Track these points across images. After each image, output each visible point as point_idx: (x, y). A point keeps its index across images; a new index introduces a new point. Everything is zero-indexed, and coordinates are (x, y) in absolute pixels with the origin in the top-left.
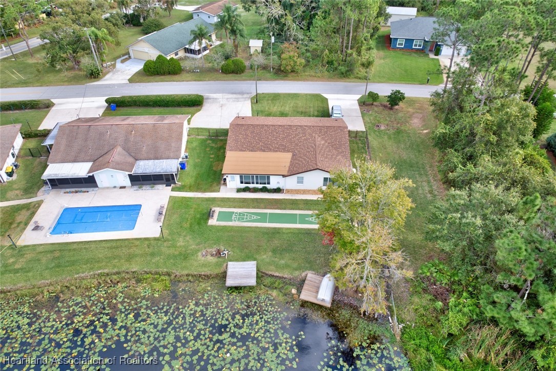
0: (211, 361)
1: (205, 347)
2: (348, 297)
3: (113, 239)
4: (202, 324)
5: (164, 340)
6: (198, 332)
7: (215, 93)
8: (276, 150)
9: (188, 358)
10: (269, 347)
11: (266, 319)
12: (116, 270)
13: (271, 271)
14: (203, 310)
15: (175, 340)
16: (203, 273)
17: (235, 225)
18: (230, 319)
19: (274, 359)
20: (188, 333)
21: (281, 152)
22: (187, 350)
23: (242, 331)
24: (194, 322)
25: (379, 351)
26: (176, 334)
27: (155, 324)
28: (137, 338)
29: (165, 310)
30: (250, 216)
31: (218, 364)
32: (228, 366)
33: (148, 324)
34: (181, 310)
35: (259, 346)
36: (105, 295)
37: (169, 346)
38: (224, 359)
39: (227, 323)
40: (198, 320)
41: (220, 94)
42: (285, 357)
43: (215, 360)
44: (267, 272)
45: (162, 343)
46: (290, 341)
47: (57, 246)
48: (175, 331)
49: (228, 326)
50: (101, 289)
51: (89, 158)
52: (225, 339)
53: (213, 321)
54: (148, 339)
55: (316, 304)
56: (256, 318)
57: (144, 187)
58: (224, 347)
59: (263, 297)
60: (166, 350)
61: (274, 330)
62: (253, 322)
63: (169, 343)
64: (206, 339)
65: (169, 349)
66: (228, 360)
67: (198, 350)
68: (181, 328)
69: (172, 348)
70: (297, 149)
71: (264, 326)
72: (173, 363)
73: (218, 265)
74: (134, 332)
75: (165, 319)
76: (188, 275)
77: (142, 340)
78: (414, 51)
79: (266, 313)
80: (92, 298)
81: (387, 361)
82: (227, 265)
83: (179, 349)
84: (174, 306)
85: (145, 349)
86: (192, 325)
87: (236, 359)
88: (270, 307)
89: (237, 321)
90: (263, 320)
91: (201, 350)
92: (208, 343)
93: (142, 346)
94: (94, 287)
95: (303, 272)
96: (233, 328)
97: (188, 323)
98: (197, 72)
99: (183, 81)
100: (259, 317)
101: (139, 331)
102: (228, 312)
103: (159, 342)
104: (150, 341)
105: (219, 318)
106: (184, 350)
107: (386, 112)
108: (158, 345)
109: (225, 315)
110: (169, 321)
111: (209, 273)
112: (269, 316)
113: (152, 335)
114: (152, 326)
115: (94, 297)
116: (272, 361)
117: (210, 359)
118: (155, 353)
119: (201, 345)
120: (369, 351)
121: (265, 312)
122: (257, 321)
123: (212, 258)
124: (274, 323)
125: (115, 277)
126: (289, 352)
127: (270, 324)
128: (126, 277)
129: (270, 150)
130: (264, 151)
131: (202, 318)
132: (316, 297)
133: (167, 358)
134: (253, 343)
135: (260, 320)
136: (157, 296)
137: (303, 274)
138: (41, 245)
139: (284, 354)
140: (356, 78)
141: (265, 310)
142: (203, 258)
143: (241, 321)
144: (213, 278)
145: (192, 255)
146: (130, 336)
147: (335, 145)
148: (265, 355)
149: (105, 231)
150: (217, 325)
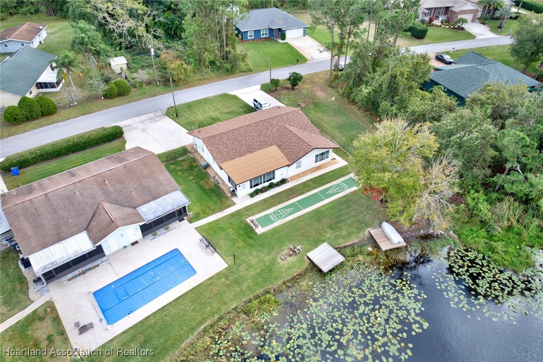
0: (373, 332)
1: (357, 325)
2: (406, 233)
3: (187, 291)
4: (337, 311)
5: (322, 342)
6: (340, 319)
7: (122, 121)
8: (261, 147)
9: (355, 341)
10: (397, 296)
11: (375, 279)
12: (216, 317)
13: (343, 243)
14: (325, 301)
15: (331, 336)
16: (295, 274)
17: (281, 223)
18: (351, 294)
19: (409, 301)
20: (334, 325)
21: (266, 147)
22: (347, 336)
23: (368, 297)
24: (329, 314)
25: (456, 255)
26: (327, 331)
27: (301, 335)
28: (300, 356)
29: (296, 320)
30: (284, 211)
31: (379, 329)
32: (387, 326)
33: (295, 340)
34: (309, 312)
35: (390, 300)
36: (230, 343)
37: (331, 343)
38: (380, 324)
39: (352, 298)
40: (330, 311)
41: (129, 120)
42: (413, 295)
43: (374, 329)
44: (340, 246)
45: (324, 345)
46: (404, 283)
47: (132, 331)
48: (323, 330)
49: (356, 300)
50: (220, 341)
51: (76, 229)
52: (364, 311)
53: (341, 304)
54: (310, 350)
55: (394, 249)
56: (367, 282)
57: (158, 232)
58: (370, 317)
59: (355, 265)
60: (333, 348)
61: (387, 282)
62: (368, 286)
63: (329, 342)
64: (351, 320)
65: (333, 345)
66: (383, 323)
67: (355, 330)
68: (325, 324)
69: (336, 344)
70: (277, 140)
71: (379, 284)
72: (349, 352)
73: (301, 261)
74: (292, 353)
75: (305, 326)
76: (284, 283)
77: (306, 354)
78: (263, 39)
79: (370, 275)
80: (221, 354)
81: (467, 258)
82: (308, 257)
83: (341, 340)
84: (300, 313)
85: (317, 358)
86: (330, 317)
87: (387, 318)
88: (367, 269)
89: (358, 293)
90: (373, 280)
91: (358, 329)
92: (357, 321)
93: (311, 358)
94: (211, 344)
95: (364, 231)
96: (360, 299)
97: (326, 318)
98: (75, 105)
99: (69, 119)
100: (368, 281)
101: (295, 349)
102: (344, 291)
103: (321, 346)
104: (313, 351)
105: (343, 299)
106: (346, 338)
107: (292, 92)
108: (323, 349)
109: (345, 295)
110: (309, 326)
111: (299, 271)
112: (374, 276)
113: (309, 345)
114: (301, 338)
115: (221, 351)
116: (409, 303)
117: (371, 331)
118: (328, 356)
119: (353, 325)
120: (452, 259)
121: (368, 275)
122: (370, 284)
123: (291, 258)
124: (382, 279)
125: (222, 323)
126: (412, 290)
127: (381, 280)
128: (232, 317)
129: (256, 150)
130: (251, 152)
131: (331, 307)
132: (392, 243)
133: (340, 352)
134: (385, 300)
135: (372, 283)
136: (277, 314)
137: (366, 233)
138: (111, 340)
139: (410, 293)
140: (241, 71)
141: (367, 273)
142: (285, 262)
143: (360, 291)
144: (305, 274)
145: (273, 265)
146: (293, 358)
147: (302, 126)
148: (401, 303)
149: (168, 290)
150: (347, 305)
